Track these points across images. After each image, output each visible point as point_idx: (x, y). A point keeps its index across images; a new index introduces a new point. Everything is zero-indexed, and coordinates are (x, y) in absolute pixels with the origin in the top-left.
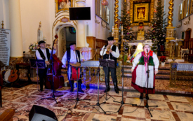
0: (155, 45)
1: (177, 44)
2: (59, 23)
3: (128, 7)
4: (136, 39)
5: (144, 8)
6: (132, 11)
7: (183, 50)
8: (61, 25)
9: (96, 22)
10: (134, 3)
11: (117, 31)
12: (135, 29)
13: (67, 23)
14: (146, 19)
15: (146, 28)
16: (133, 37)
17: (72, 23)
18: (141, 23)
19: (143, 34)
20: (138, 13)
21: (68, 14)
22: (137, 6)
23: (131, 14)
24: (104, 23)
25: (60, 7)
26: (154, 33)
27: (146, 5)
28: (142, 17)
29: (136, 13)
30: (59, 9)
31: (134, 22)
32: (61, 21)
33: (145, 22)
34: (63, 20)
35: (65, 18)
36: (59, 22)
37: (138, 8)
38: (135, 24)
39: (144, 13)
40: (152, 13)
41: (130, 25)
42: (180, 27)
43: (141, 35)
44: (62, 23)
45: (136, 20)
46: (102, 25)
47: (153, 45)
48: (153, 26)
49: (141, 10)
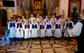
3: (32, 2)
4: (36, 16)
5: (39, 3)
6: (34, 4)
9: (17, 8)
10: (35, 1)
11: (28, 13)
12: (36, 12)
13: (1, 8)
14: (40, 8)
15: (40, 12)
16: (35, 15)
17: (4, 8)
18: (38, 10)
19: (39, 14)
20: (37, 5)
21: (2, 3)
22: (36, 2)
23: (34, 6)
24: (21, 9)
26: (43, 14)
27: (40, 2)
29: (36, 5)
31: (35, 9)
33: (40, 9)
37: (37, 3)
38: (36, 10)
39: (39, 5)
40: (42, 6)
41: (33, 10)
42: (52, 12)
43: (38, 15)
45: (36, 8)
46: (21, 10)
48: (43, 11)
49: (38, 4)
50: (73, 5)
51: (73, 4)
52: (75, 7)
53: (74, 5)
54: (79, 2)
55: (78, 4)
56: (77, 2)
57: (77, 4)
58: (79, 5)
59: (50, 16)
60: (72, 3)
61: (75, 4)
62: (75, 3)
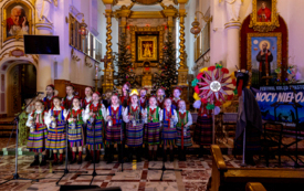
2: (7, 58)
3: (128, 41)
5: (151, 42)
6: (133, 45)
8: (12, 61)
9: (74, 58)
11: (111, 73)
12: (139, 71)
13: (22, 58)
14: (155, 57)
15: (153, 70)
16: (136, 82)
17: (30, 58)
18: (147, 63)
19: (150, 78)
20: (144, 48)
21: (22, 44)
22: (141, 39)
23: (133, 50)
24: (90, 61)
25: (11, 32)
26: (163, 78)
27: (154, 39)
28: (148, 54)
29: (140, 48)
30: (8, 35)
31: (137, 61)
32: (12, 54)
33: (153, 62)
34: (15, 53)
35: (18, 50)
36: (7, 56)
37: (144, 42)
38: (139, 64)
39: (151, 49)
40: (161, 49)
41: (130, 65)
44: (13, 58)
45: (140, 58)
48: (162, 68)
49: (147, 45)
50: (257, 45)
51: (256, 42)
52: (264, 50)
53: (259, 44)
54: (279, 35)
55: (274, 39)
56: (272, 34)
57: (270, 41)
58: (278, 42)
60: (254, 38)
61: (263, 42)
62: (264, 38)
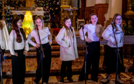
0: (47, 14)
1: (72, 14)
7: (79, 20)
16: (20, 3)
43: (31, 1)
47: (45, 14)
59: (70, 5)
